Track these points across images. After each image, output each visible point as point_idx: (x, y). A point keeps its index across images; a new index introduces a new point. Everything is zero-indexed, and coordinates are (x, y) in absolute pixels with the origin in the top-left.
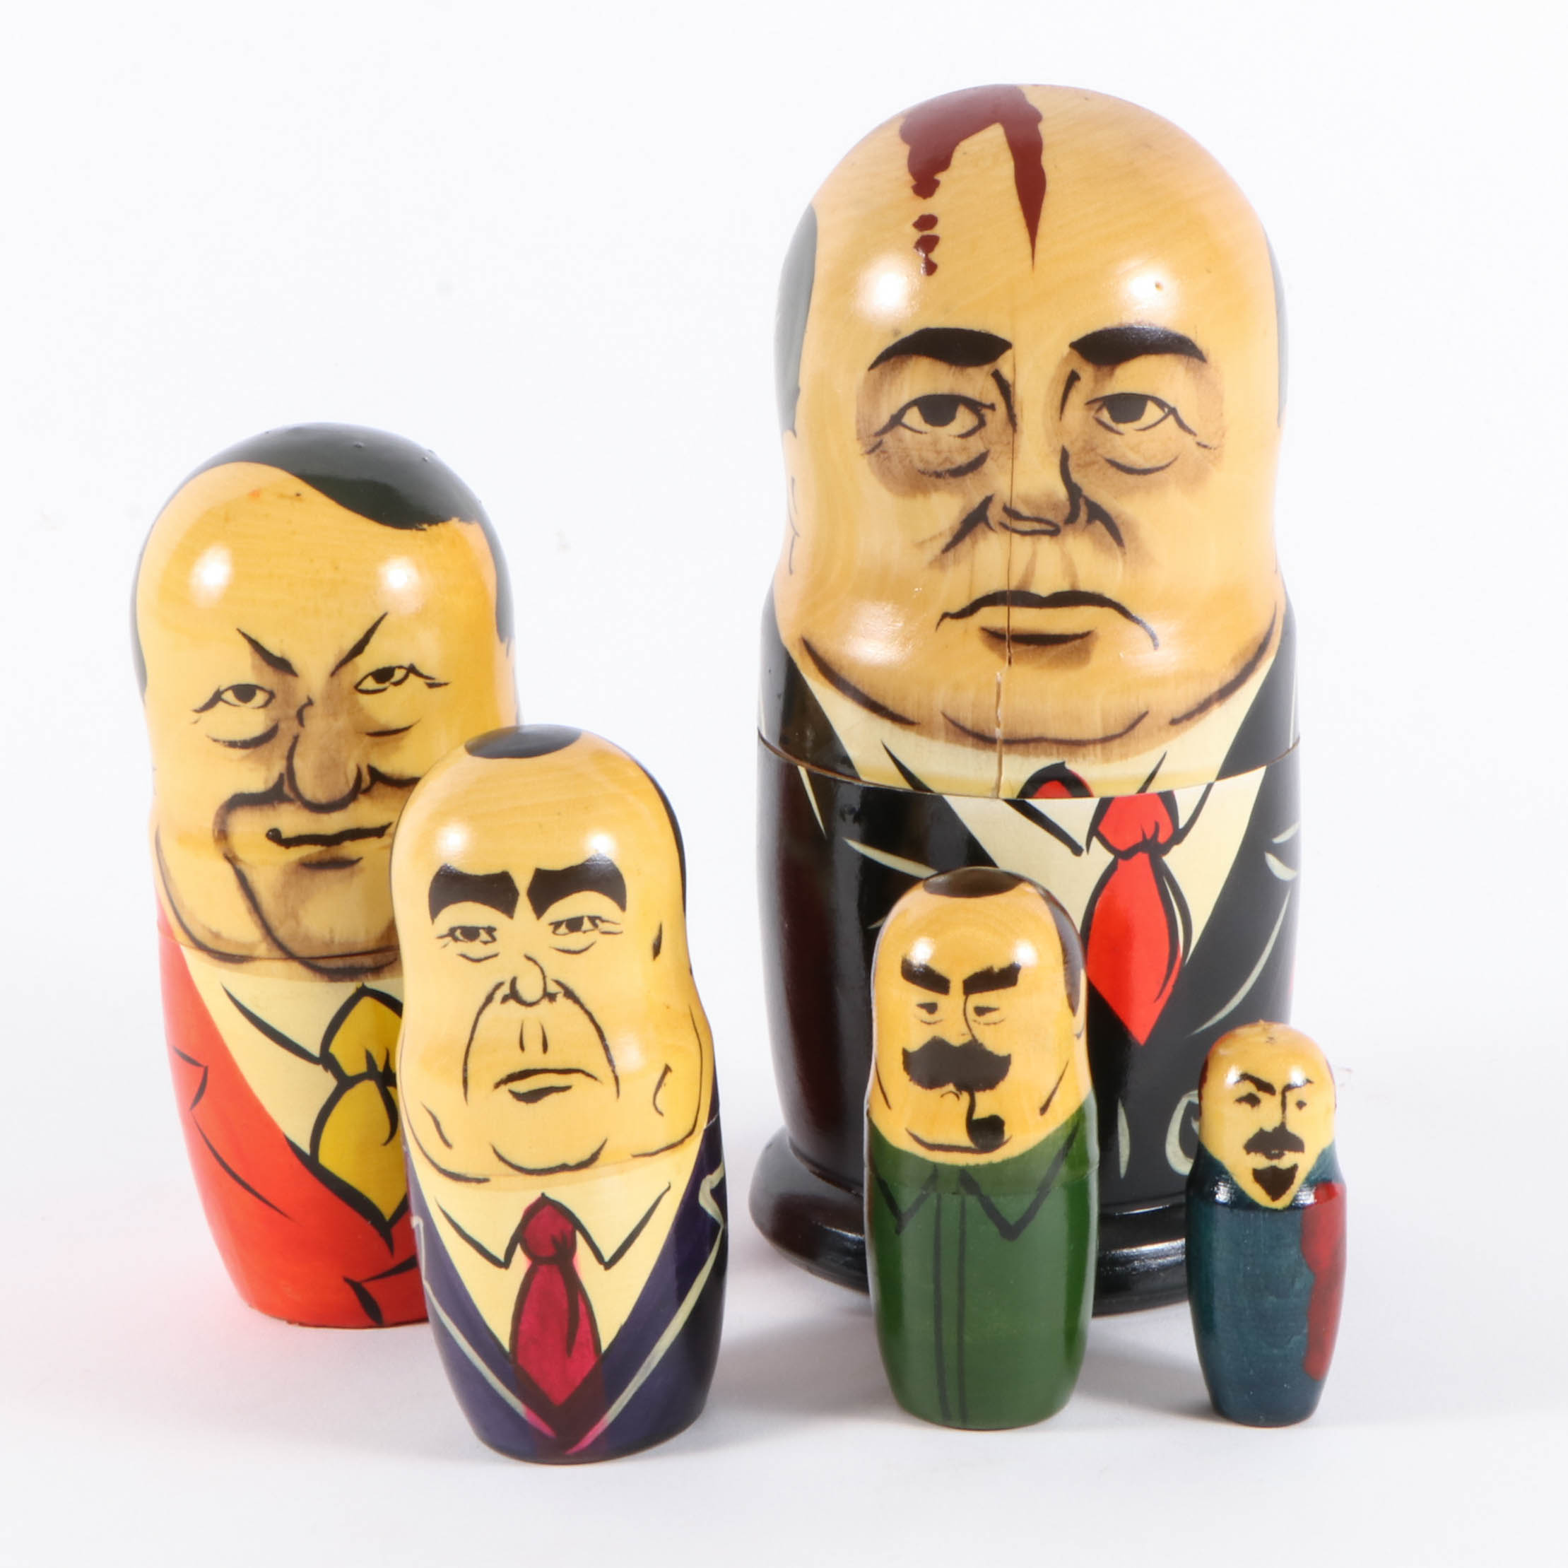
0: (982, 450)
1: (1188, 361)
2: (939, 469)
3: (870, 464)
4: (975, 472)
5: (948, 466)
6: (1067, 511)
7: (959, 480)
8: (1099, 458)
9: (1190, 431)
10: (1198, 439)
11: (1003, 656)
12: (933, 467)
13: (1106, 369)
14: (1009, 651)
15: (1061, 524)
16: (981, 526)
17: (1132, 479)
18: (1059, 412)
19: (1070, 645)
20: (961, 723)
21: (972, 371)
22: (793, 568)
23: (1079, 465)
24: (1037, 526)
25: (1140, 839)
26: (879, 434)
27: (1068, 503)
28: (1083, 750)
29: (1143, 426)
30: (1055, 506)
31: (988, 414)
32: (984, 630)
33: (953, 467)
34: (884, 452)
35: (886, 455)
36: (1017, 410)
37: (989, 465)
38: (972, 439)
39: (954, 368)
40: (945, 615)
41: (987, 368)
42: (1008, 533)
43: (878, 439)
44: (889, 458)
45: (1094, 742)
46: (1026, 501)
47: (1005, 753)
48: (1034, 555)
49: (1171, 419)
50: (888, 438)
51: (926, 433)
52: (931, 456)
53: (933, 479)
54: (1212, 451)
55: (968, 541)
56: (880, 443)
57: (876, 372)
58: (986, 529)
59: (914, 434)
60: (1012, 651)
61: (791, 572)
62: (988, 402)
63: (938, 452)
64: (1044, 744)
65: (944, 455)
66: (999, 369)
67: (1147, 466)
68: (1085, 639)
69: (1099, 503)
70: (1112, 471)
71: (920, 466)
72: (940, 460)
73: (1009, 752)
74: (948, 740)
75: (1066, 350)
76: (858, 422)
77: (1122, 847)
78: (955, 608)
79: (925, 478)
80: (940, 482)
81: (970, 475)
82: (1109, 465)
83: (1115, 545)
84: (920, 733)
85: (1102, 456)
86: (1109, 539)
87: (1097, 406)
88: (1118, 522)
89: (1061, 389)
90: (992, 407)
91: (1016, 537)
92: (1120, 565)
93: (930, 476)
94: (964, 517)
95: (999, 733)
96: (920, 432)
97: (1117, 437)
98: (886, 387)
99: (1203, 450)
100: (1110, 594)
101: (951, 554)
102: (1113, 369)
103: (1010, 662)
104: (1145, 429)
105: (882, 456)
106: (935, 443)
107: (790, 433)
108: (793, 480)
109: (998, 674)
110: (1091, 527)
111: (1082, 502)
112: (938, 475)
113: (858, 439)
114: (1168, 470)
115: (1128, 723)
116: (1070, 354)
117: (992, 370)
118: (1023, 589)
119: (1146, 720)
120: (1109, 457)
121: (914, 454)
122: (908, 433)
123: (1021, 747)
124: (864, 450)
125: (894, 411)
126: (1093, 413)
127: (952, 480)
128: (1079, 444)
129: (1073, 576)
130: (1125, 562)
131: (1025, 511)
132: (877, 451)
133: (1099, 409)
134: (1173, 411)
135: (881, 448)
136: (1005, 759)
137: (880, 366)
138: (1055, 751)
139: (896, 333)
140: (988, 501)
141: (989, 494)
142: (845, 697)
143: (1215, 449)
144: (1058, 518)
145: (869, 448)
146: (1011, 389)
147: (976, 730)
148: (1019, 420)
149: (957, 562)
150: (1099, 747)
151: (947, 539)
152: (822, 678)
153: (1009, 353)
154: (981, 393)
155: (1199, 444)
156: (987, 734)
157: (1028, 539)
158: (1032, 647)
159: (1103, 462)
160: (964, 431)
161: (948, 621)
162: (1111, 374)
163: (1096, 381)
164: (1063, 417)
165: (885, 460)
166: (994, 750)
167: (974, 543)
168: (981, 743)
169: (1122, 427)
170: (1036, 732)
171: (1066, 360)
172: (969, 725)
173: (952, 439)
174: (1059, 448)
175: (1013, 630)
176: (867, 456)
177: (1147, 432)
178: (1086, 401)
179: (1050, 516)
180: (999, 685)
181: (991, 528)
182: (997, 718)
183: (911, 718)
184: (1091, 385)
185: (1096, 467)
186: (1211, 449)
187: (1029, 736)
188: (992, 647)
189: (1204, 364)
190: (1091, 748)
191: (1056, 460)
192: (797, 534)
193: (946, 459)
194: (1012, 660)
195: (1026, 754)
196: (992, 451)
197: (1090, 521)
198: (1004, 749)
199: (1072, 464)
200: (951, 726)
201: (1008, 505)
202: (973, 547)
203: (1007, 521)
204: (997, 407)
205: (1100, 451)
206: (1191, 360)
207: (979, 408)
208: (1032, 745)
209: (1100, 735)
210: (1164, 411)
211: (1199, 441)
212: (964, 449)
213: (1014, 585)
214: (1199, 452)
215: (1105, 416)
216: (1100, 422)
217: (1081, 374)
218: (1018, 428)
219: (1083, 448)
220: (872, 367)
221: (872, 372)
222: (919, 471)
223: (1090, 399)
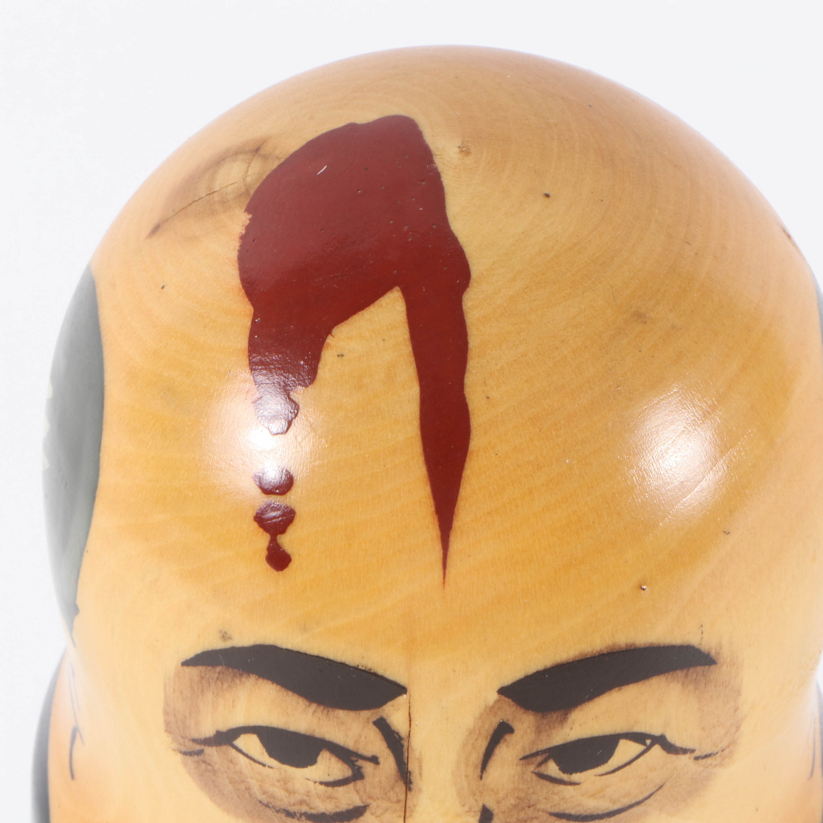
0: (359, 803)
2: (292, 809)
3: (185, 764)
5: (305, 810)
8: (541, 813)
9: (684, 751)
10: (697, 754)
12: (281, 805)
13: (554, 716)
18: (478, 769)
21: (342, 714)
26: (199, 742)
29: (611, 769)
31: (368, 768)
33: (313, 811)
34: (206, 764)
35: (210, 767)
36: (412, 766)
37: (368, 819)
38: (341, 790)
39: (314, 706)
41: (368, 715)
43: (198, 747)
44: (214, 772)
49: (656, 747)
50: (211, 751)
51: (271, 767)
52: (280, 793)
53: (283, 816)
54: (718, 756)
56: (201, 753)
57: (194, 672)
59: (252, 762)
62: (367, 754)
63: (290, 792)
65: (298, 797)
66: (385, 716)
67: (616, 807)
71: (263, 799)
72: (293, 801)
75: (493, 696)
76: (166, 713)
79: (269, 812)
82: (555, 818)
85: (544, 811)
87: (539, 759)
89: (483, 744)
90: (374, 760)
93: (278, 812)
96: (264, 765)
97: (570, 788)
98: (209, 696)
99: (703, 759)
102: (566, 714)
104: (614, 771)
105: (203, 765)
106: (284, 781)
112: (289, 813)
114: (648, 802)
116: (498, 701)
117: (375, 718)
120: (555, 810)
121: (253, 783)
122: (242, 758)
125: (221, 727)
126: (532, 768)
128: (510, 802)
132: (197, 757)
133: (543, 762)
134: (660, 739)
135: (201, 757)
137: (200, 668)
139: (225, 636)
143: (723, 750)
146: (405, 744)
148: (415, 777)
153: (403, 699)
154: (356, 742)
155: (697, 758)
159: (546, 816)
160: (331, 779)
162: (563, 721)
163: (538, 731)
164: (484, 776)
165: (208, 770)
169: (576, 777)
171: (492, 710)
173: (311, 784)
174: (478, 808)
177: (618, 773)
178: (521, 757)
184: (531, 736)
186: (716, 754)
189: (713, 667)
191: (473, 820)
193: (302, 802)
196: (374, 804)
204: (381, 760)
205: (539, 806)
207: (354, 759)
210: (646, 744)
211: (699, 755)
212: (330, 797)
215: (552, 769)
216: (542, 776)
217: (516, 725)
218: (413, 786)
219: (515, 806)
220: (187, 663)
221: (188, 669)
222: (261, 802)
223: (527, 753)
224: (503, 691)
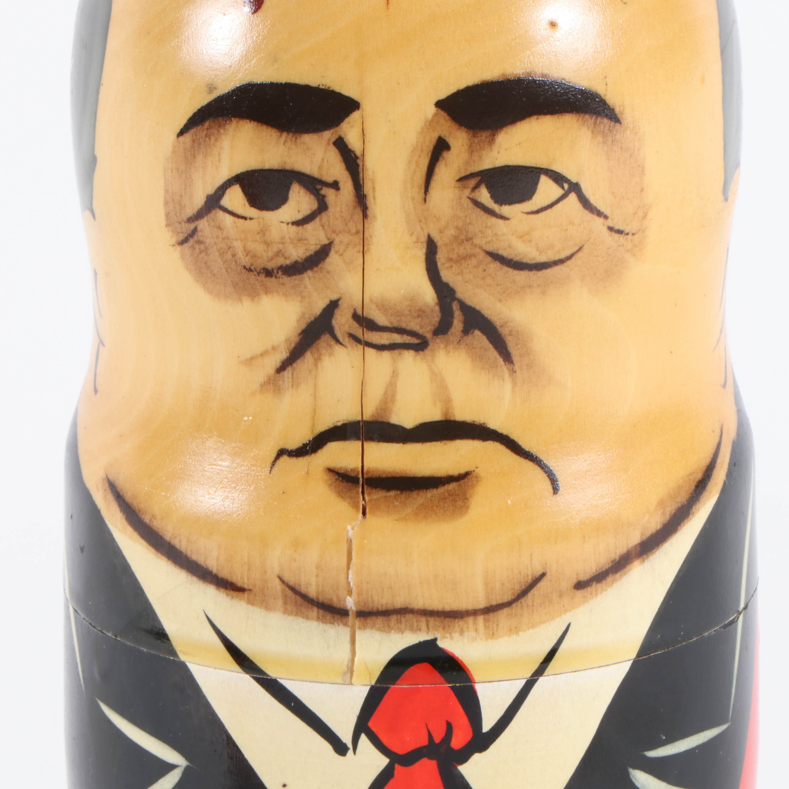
0: (324, 240)
1: (595, 123)
2: (270, 266)
3: (183, 257)
4: (315, 269)
5: (281, 261)
6: (436, 318)
7: (296, 279)
8: (478, 250)
9: (599, 214)
10: (610, 223)
11: (355, 506)
12: (260, 264)
13: (484, 135)
14: (364, 499)
15: (429, 336)
16: (326, 338)
17: (521, 276)
18: (423, 191)
19: (442, 490)
20: (303, 590)
21: (307, 138)
22: (98, 388)
23: (450, 260)
24: (397, 338)
25: (424, 741)
26: (190, 220)
27: (437, 308)
28: (459, 624)
29: (535, 208)
30: (421, 313)
31: (329, 194)
32: (331, 471)
33: (288, 262)
34: (200, 242)
35: (202, 247)
36: (367, 189)
37: (333, 260)
38: (309, 227)
39: (285, 134)
40: (282, 453)
41: (328, 135)
42: (361, 347)
43: (192, 226)
44: (206, 251)
45: (474, 613)
46: (383, 307)
47: (360, 628)
48: (395, 374)
49: (573, 197)
50: (203, 224)
51: (251, 219)
52: (259, 248)
53: (262, 277)
54: (630, 237)
55: (308, 357)
56: (195, 231)
57: (187, 137)
58: (333, 343)
59: (236, 219)
60: (367, 498)
61: (96, 391)
62: (330, 179)
63: (267, 244)
64: (409, 616)
65: (275, 248)
66: (343, 136)
67: (542, 259)
68: (462, 482)
69: (478, 308)
70: (494, 266)
71: (246, 261)
72: (270, 254)
73: (364, 627)
74: (286, 612)
75: (431, 110)
76: (166, 203)
77: (400, 750)
78: (294, 444)
79: (252, 277)
80: (271, 282)
81: (310, 273)
82: (489, 259)
83: (501, 361)
84: (251, 602)
85: (480, 248)
86: (493, 353)
87: (473, 182)
88: (504, 331)
89: (425, 162)
90: (335, 185)
91: (370, 352)
92: (508, 385)
93: (259, 273)
94: (304, 326)
95: (350, 603)
96: (245, 218)
97: (500, 221)
98: (200, 158)
99: (617, 236)
100: (493, 424)
101: (287, 374)
102: (494, 135)
103: (364, 513)
104: (538, 212)
105: (197, 247)
106: (263, 231)
107: (88, 214)
108: (96, 274)
109: (349, 527)
110: (469, 339)
111: (455, 306)
112: (268, 273)
113: (167, 225)
114: (569, 263)
115: (518, 588)
116: (435, 115)
117: (334, 138)
118: (380, 419)
119: (542, 585)
120: (490, 248)
121: (238, 245)
122: (228, 219)
123: (379, 621)
124: (174, 240)
125: (211, 190)
126: (467, 192)
127: (286, 279)
128: (451, 232)
129: (447, 402)
130: (514, 383)
131: (381, 320)
132: (192, 241)
133: (476, 187)
134: (575, 188)
135: (195, 237)
136: (359, 635)
137: (192, 131)
138: (423, 625)
139: (211, 88)
140: (333, 306)
141: (334, 297)
142: (159, 555)
143: (633, 234)
144: (426, 331)
145: (181, 237)
146: (359, 162)
147: (321, 599)
148: (370, 202)
149: (295, 384)
150: (480, 619)
151: (283, 355)
152: (130, 530)
153: (355, 115)
154: (320, 168)
155: (611, 229)
156: (336, 603)
157: (386, 354)
158: (392, 493)
159: (482, 255)
160: (299, 216)
161: (285, 459)
162: (492, 141)
163: (471, 150)
164: (427, 198)
165: (201, 252)
166: (346, 624)
167: (317, 360)
168: (329, 616)
169: (506, 210)
170: (399, 602)
171: (431, 124)
172: (312, 592)
173: (284, 227)
174: (424, 239)
175: (368, 472)
176: (178, 248)
177: (542, 215)
178: (458, 178)
179: (414, 325)
180: (350, 542)
181: (338, 341)
182: (349, 583)
183: (240, 584)
184: (465, 156)
185: (474, 261)
186: (628, 234)
187: (390, 607)
188: (341, 494)
189: (618, 126)
190: (471, 620)
191: (421, 253)
192: (102, 342)
193: (279, 253)
194: (367, 511)
195: (387, 629)
196: (337, 240)
197: (466, 331)
198: (357, 623)
199: (441, 257)
200: (290, 593)
201: (359, 312)
202: (316, 365)
203: (358, 331)
204: (341, 185)
205: (477, 241)
206: (599, 120)
207: (319, 187)
208: (394, 618)
209: (482, 604)
210: (563, 188)
211: (611, 225)
212: (301, 240)
213: (369, 414)
214: (611, 239)
215: (484, 195)
216: (477, 204)
217: (451, 142)
218: (369, 213)
219: (456, 238)
220: (181, 133)
221: (181, 139)
222: (245, 267)
223: (463, 175)
224: (440, 104)
